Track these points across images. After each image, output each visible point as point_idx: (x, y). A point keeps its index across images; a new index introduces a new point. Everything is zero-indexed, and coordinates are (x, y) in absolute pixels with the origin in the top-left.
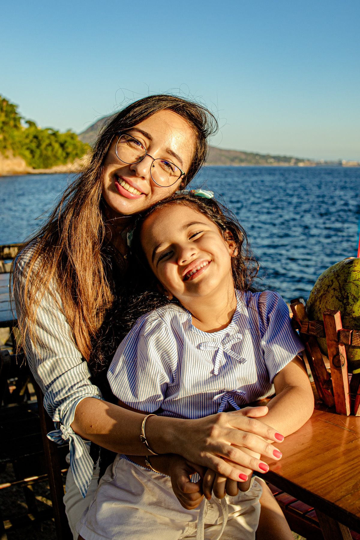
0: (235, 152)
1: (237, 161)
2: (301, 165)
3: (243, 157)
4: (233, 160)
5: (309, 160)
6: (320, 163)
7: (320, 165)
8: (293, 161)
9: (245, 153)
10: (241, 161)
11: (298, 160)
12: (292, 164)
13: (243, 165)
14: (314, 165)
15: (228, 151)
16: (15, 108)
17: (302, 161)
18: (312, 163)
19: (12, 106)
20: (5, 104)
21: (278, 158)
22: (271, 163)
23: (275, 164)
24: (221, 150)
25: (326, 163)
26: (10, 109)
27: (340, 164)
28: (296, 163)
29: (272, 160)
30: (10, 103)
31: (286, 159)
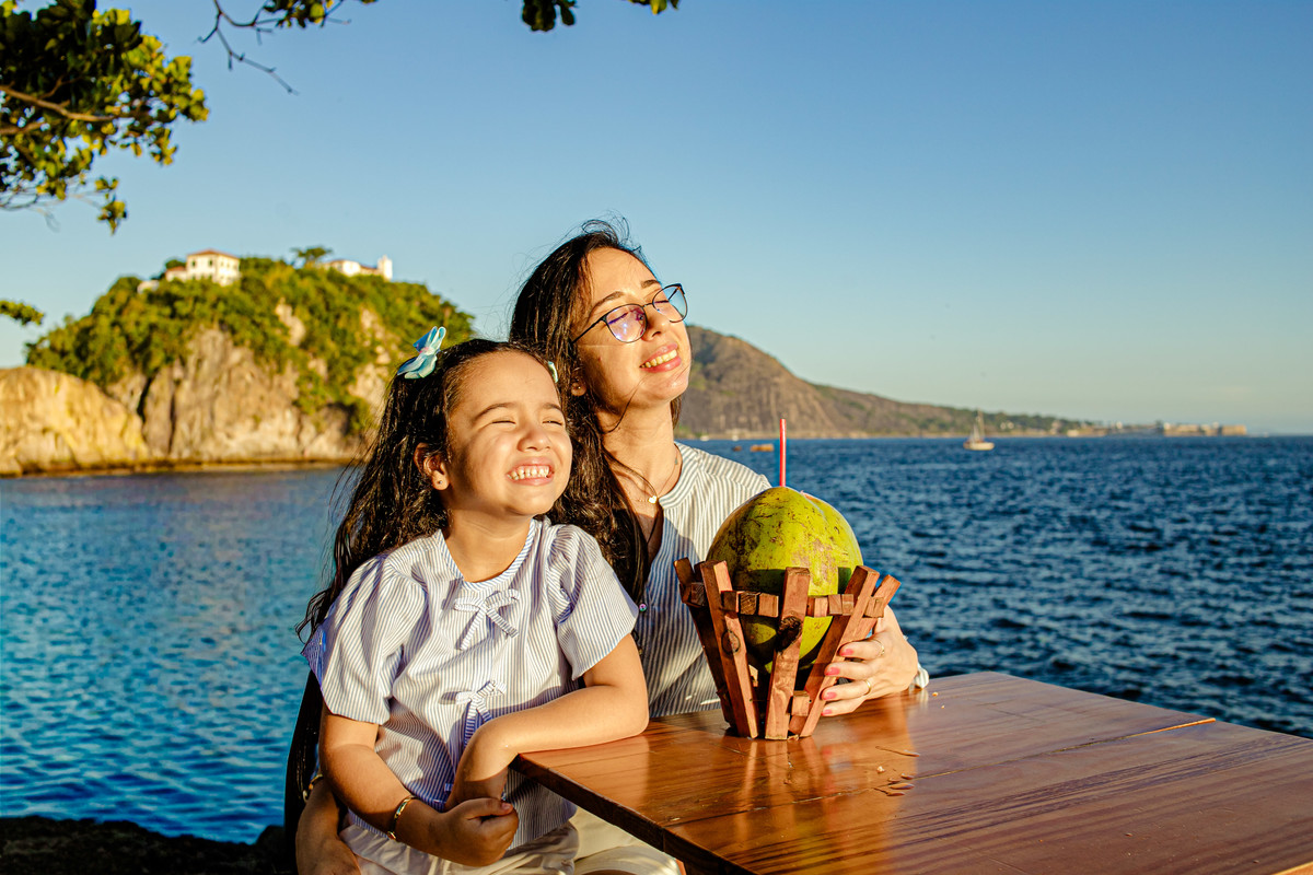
0: (931, 407)
1: (933, 427)
2: (1073, 434)
3: (947, 418)
4: (924, 426)
5: (1089, 424)
6: (1116, 428)
7: (1114, 432)
8: (1056, 425)
9: (950, 410)
10: (943, 427)
11: (1067, 424)
12: (1053, 432)
13: (947, 436)
14: (1101, 434)
15: (915, 406)
16: (469, 320)
17: (1076, 425)
18: (1096, 430)
19: (462, 316)
20: (448, 313)
21: (1021, 421)
22: (1007, 430)
23: (1017, 434)
24: (898, 404)
25: (1127, 427)
26: (457, 323)
27: (1160, 429)
28: (1060, 431)
29: (1010, 425)
30: (458, 310)
31: (1041, 422)
